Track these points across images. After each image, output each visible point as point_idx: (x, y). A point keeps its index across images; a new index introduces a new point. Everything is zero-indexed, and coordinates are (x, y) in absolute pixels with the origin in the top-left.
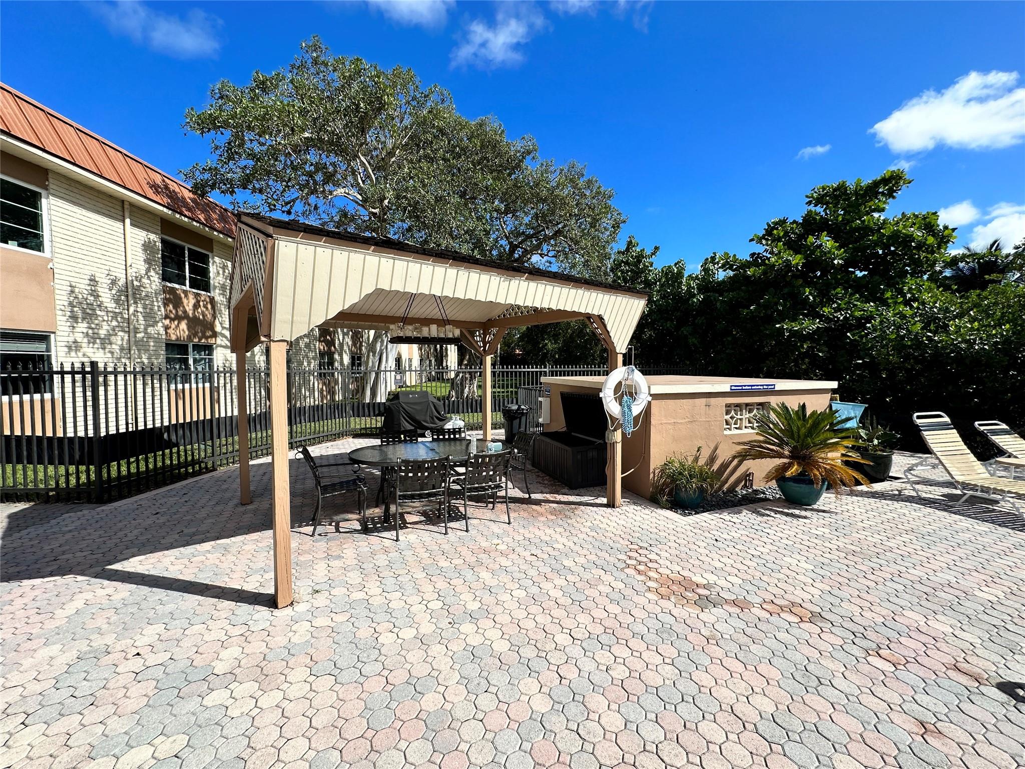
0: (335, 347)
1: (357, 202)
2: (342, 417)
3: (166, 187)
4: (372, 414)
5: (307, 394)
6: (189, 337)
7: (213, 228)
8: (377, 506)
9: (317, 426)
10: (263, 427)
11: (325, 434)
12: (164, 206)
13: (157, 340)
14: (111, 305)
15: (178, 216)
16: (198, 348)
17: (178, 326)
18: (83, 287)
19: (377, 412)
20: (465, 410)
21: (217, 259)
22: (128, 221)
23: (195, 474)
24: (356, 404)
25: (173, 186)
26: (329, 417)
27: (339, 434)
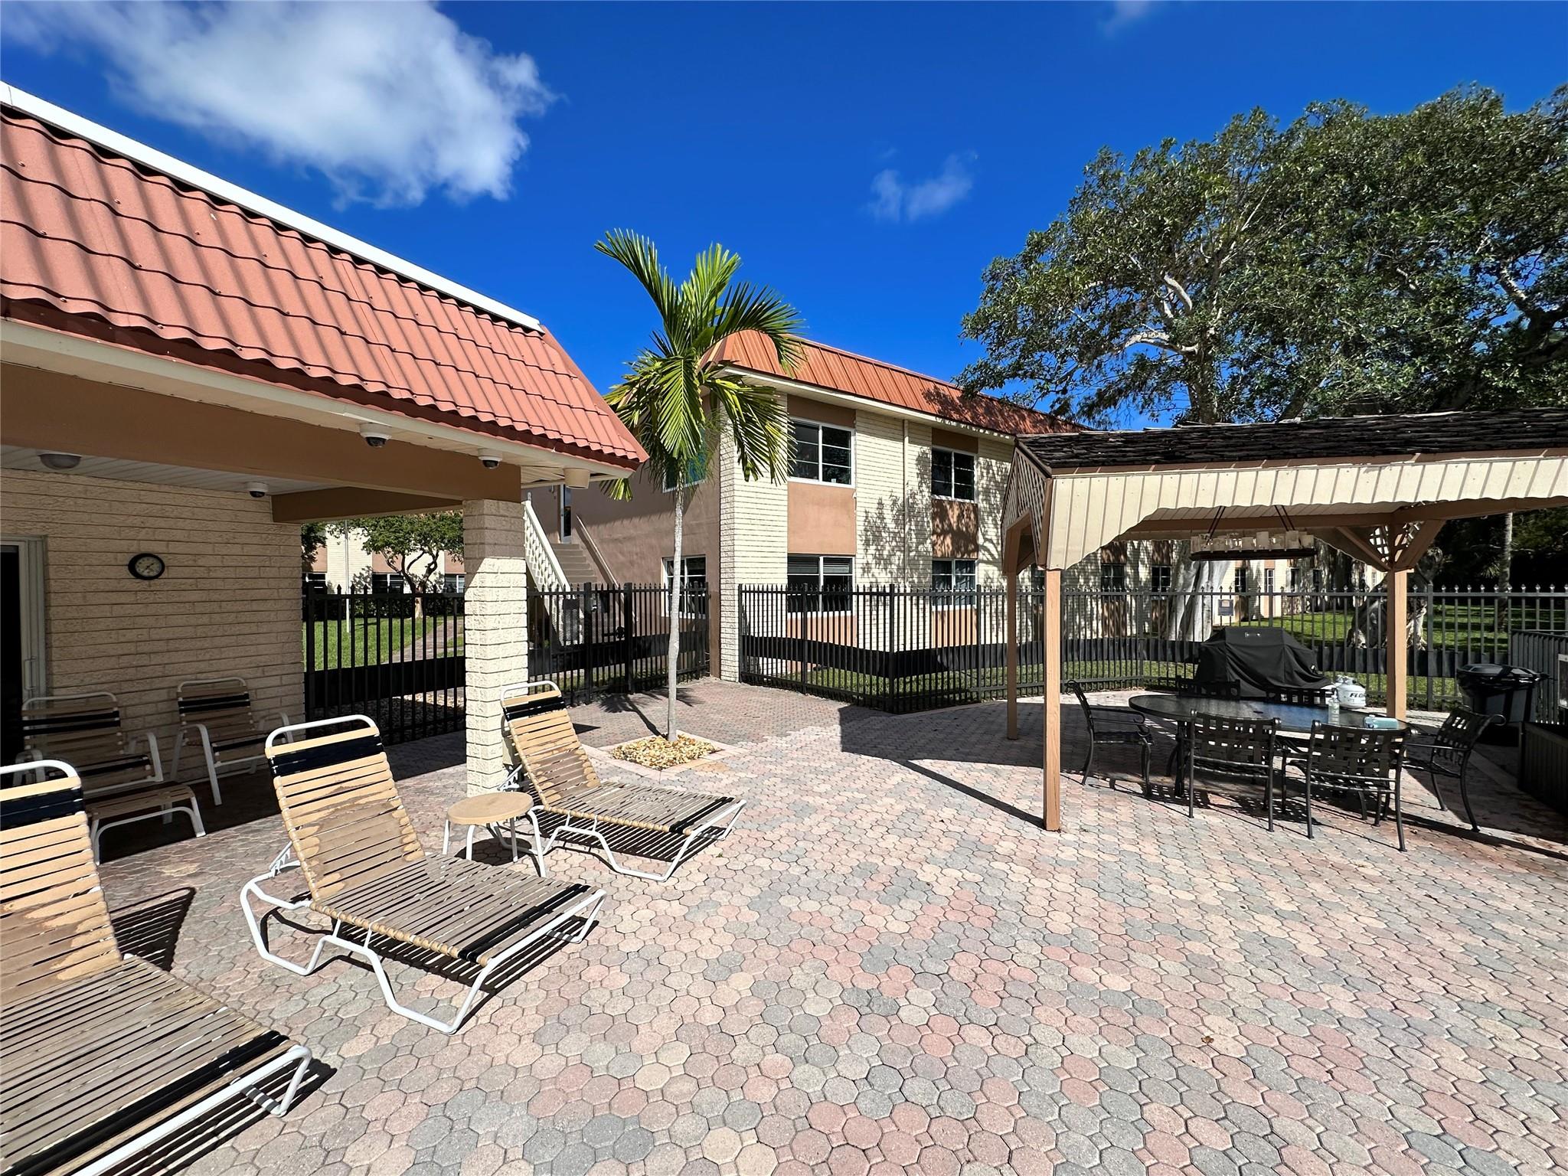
0: (1125, 556)
1: (1161, 345)
2: (1131, 659)
3: (938, 394)
4: (1178, 657)
5: (1083, 623)
6: (953, 553)
7: (979, 426)
8: (1168, 775)
9: (1095, 667)
10: (1029, 661)
11: (1105, 679)
12: (936, 416)
13: (925, 558)
14: (891, 525)
15: (947, 422)
16: (961, 565)
17: (943, 542)
18: (873, 511)
19: (1186, 656)
20: (1370, 667)
21: (981, 460)
22: (907, 439)
23: (962, 702)
24: (1152, 643)
25: (944, 390)
26: (1111, 656)
27: (1125, 682)
